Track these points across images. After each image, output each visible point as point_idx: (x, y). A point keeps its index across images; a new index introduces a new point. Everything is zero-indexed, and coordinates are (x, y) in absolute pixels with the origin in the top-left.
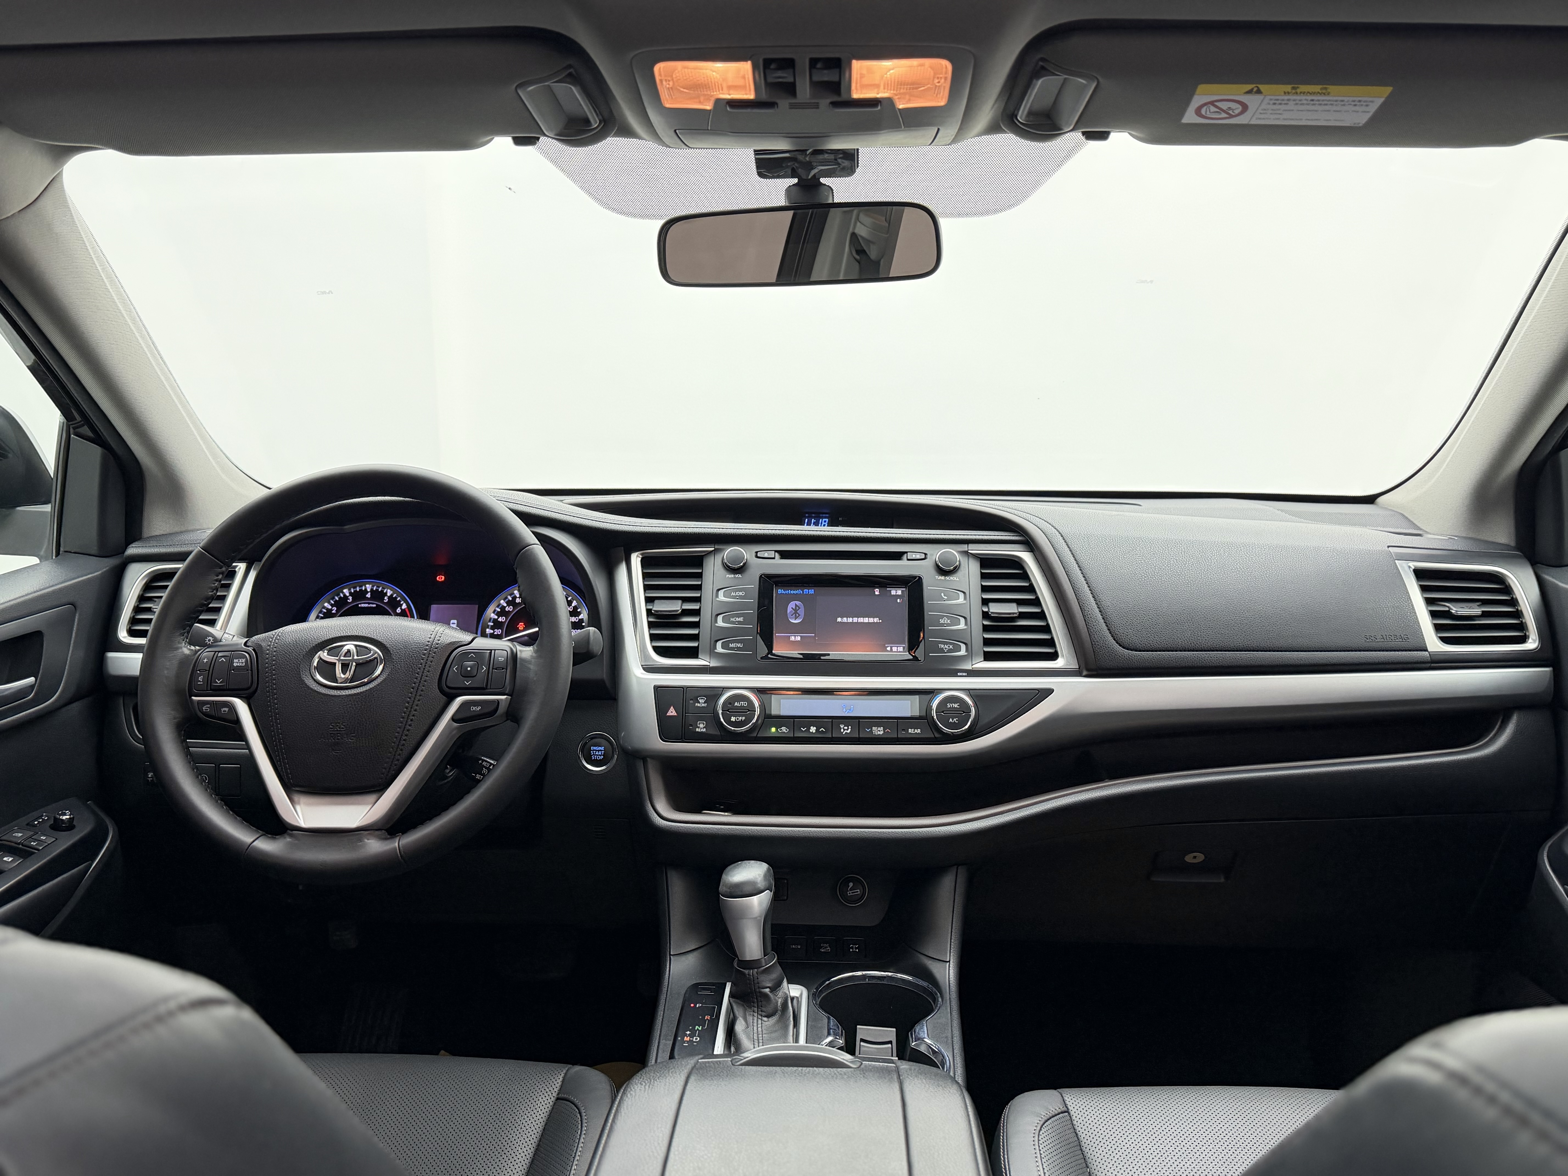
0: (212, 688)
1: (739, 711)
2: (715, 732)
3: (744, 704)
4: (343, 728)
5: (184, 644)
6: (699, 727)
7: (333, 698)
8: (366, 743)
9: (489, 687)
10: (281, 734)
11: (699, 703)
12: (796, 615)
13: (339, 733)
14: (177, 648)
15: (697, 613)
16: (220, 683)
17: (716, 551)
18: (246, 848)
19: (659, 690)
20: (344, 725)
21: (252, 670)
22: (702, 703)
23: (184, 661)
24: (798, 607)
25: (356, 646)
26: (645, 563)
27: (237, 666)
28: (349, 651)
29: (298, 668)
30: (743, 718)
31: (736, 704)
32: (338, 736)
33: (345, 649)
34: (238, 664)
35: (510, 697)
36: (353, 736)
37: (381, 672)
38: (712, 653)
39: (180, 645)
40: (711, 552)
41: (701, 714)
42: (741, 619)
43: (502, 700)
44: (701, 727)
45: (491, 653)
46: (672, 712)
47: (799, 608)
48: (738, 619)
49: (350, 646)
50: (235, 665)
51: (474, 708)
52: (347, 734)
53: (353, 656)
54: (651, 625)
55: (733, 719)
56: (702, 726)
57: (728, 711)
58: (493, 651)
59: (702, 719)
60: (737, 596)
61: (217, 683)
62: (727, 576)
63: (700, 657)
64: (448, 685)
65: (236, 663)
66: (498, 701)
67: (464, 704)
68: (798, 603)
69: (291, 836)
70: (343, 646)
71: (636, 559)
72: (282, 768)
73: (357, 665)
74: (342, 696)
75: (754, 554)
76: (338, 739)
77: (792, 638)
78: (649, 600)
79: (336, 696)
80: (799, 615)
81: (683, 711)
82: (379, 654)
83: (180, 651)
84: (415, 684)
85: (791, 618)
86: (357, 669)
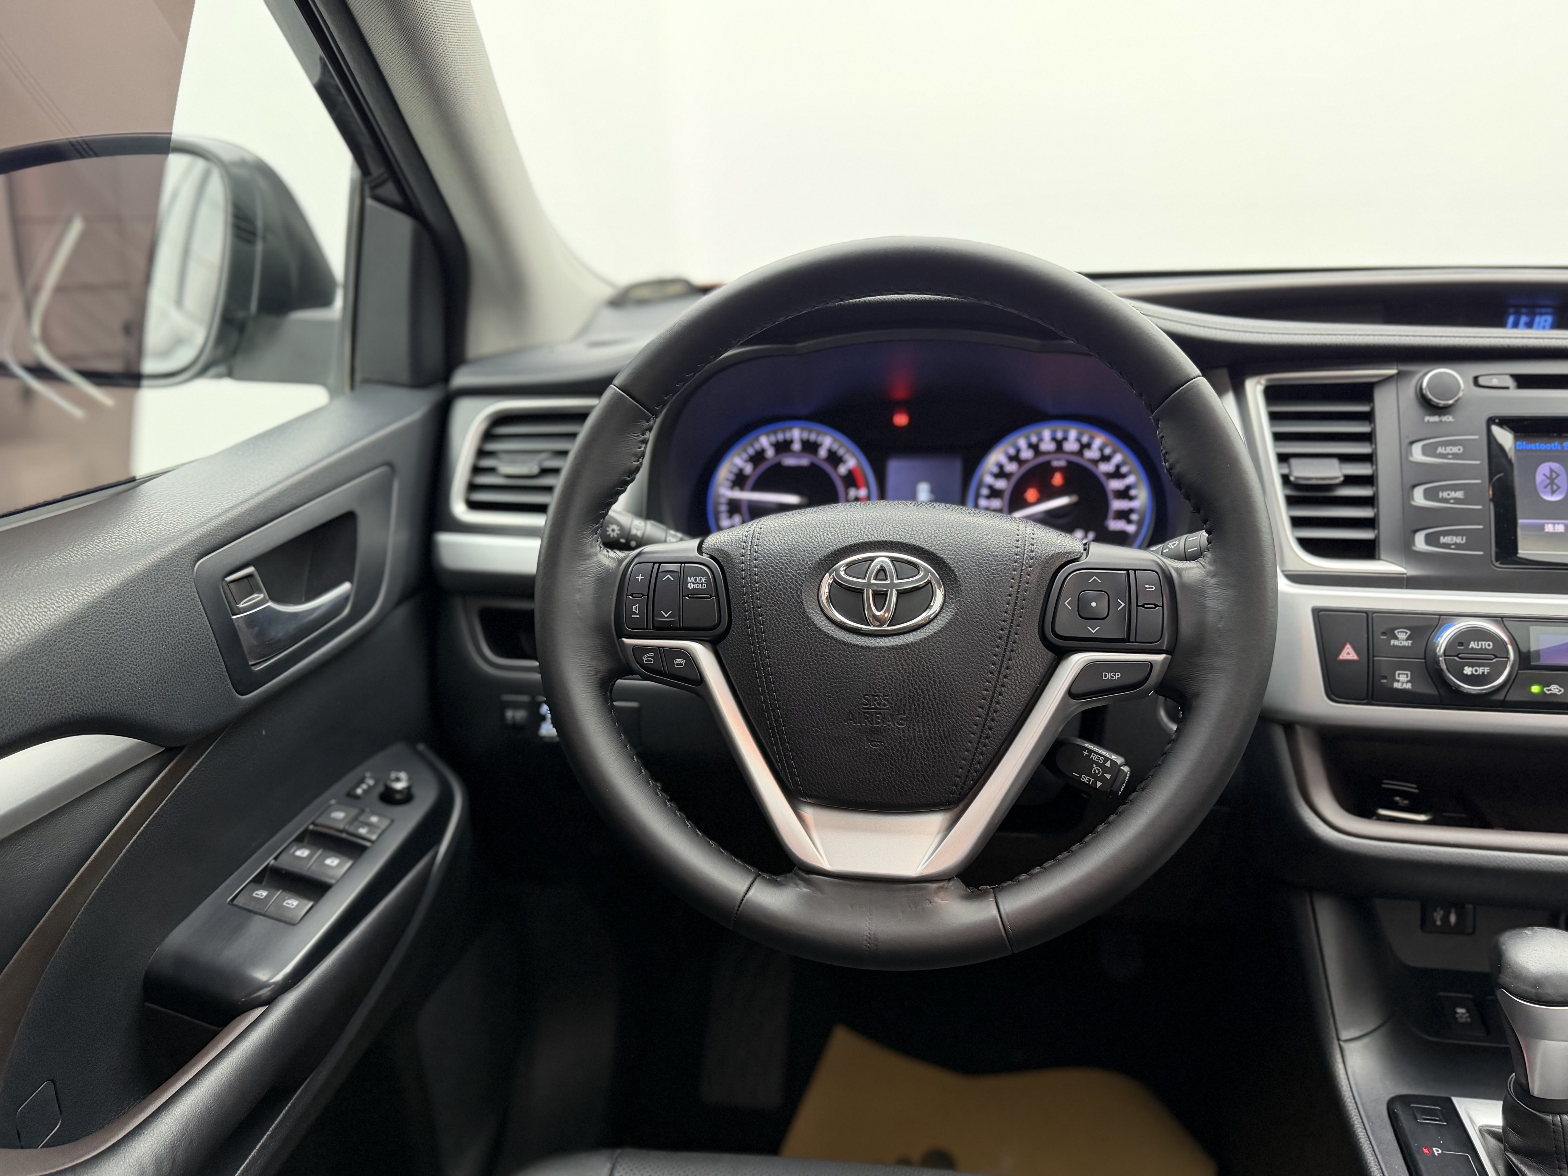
0: (656, 625)
1: (1477, 658)
2: (1428, 689)
3: (1487, 645)
4: (885, 705)
5: (599, 548)
6: (1398, 681)
7: (864, 652)
8: (924, 732)
9: (1132, 639)
10: (779, 709)
11: (1396, 638)
12: (1552, 488)
13: (880, 713)
14: (590, 556)
15: (1368, 481)
16: (668, 617)
17: (1400, 375)
18: (738, 903)
19: (1320, 616)
20: (887, 701)
21: (717, 596)
22: (1402, 639)
23: (603, 579)
24: (1555, 472)
25: (893, 560)
26: (1272, 394)
27: (693, 589)
28: (882, 569)
29: (798, 596)
30: (1486, 670)
31: (1473, 645)
32: (878, 718)
33: (876, 565)
34: (695, 586)
35: (1170, 657)
36: (902, 719)
37: (942, 608)
38: (1407, 552)
39: (594, 550)
40: (1389, 378)
41: (1402, 658)
42: (1459, 494)
43: (1156, 661)
44: (1403, 681)
45: (1128, 574)
46: (1348, 654)
47: (1558, 475)
48: (1453, 494)
49: (882, 558)
50: (690, 586)
51: (1109, 676)
52: (892, 716)
53: (892, 580)
54: (1291, 501)
55: (1468, 671)
56: (1403, 678)
57: (1457, 656)
58: (1132, 573)
59: (1403, 667)
60: (1448, 454)
61: (664, 617)
62: (1427, 419)
63: (1382, 557)
64: (1059, 631)
65: (692, 584)
66: (1151, 664)
67: (1090, 669)
68: (1555, 466)
69: (808, 883)
70: (872, 559)
71: (1255, 388)
72: (783, 765)
73: (900, 593)
74: (880, 648)
75: (1471, 381)
76: (878, 723)
77: (1549, 528)
78: (1283, 458)
79: (869, 647)
80: (1559, 488)
81: (1369, 651)
82: (932, 574)
83: (595, 559)
84: (1002, 630)
85: (1545, 493)
86: (899, 599)
